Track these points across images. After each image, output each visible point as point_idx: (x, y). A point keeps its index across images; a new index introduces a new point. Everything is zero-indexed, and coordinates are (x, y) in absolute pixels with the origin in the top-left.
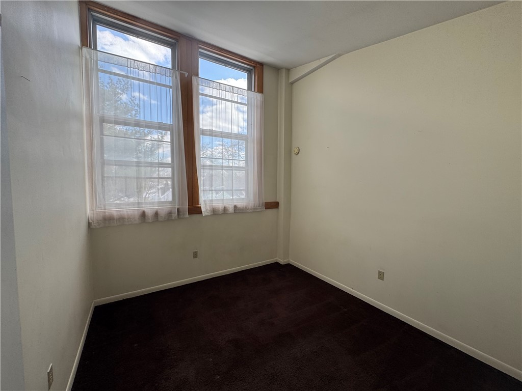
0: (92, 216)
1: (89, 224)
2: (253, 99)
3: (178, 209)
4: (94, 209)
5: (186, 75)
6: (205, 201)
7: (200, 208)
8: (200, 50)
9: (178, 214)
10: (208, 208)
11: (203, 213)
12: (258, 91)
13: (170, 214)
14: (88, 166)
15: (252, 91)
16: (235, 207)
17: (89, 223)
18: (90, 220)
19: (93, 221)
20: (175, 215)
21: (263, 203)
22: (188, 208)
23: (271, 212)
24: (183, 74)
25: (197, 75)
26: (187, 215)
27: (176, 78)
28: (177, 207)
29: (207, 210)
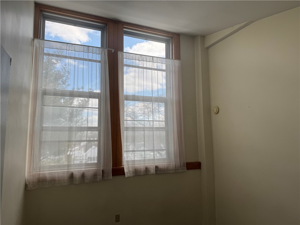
0: (29, 178)
1: (26, 186)
2: (171, 66)
3: (103, 171)
4: (31, 171)
5: (113, 51)
6: (128, 161)
7: (123, 169)
8: (124, 29)
9: (103, 176)
10: (131, 169)
11: (126, 174)
12: (176, 59)
13: (95, 175)
14: (30, 134)
15: (170, 58)
16: (157, 167)
17: (26, 184)
18: (27, 182)
19: (29, 183)
20: (100, 177)
21: (184, 163)
22: (112, 169)
23: (193, 173)
24: (110, 50)
25: (122, 50)
26: (111, 177)
27: (105, 54)
28: (102, 168)
29: (129, 171)
